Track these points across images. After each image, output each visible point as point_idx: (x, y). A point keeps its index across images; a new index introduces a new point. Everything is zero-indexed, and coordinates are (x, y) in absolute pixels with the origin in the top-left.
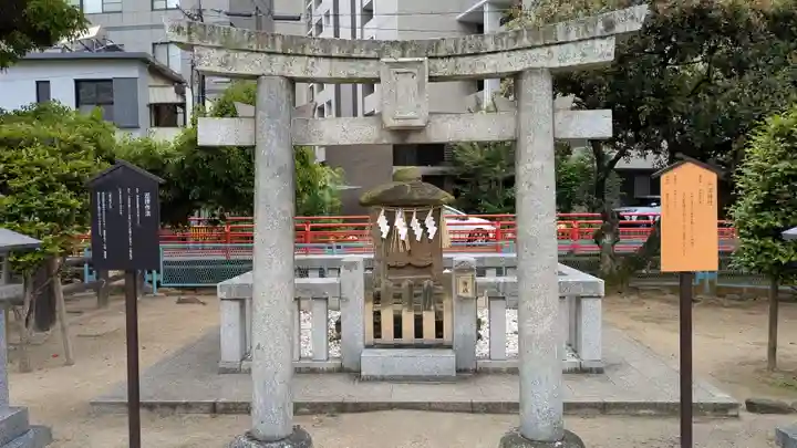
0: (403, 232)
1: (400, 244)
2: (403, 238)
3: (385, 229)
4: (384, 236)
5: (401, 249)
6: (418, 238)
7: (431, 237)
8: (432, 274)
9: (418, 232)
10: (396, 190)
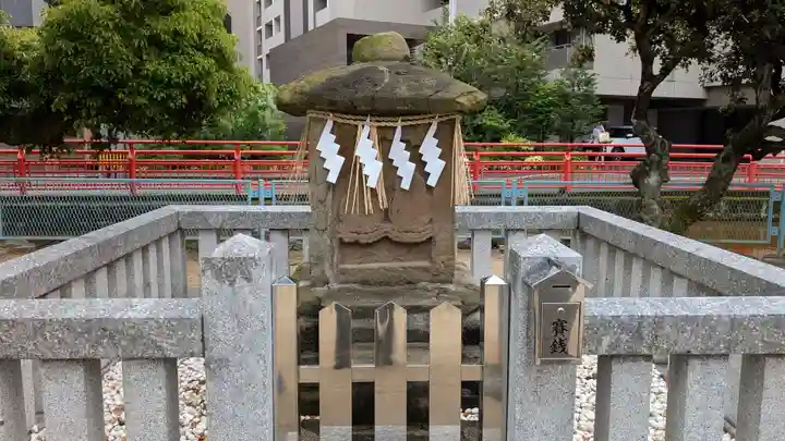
0: (373, 170)
1: (368, 196)
2: (372, 183)
3: (334, 164)
4: (332, 178)
5: (369, 205)
6: (406, 185)
7: (432, 181)
8: (430, 259)
9: (406, 170)
10: (356, 78)
